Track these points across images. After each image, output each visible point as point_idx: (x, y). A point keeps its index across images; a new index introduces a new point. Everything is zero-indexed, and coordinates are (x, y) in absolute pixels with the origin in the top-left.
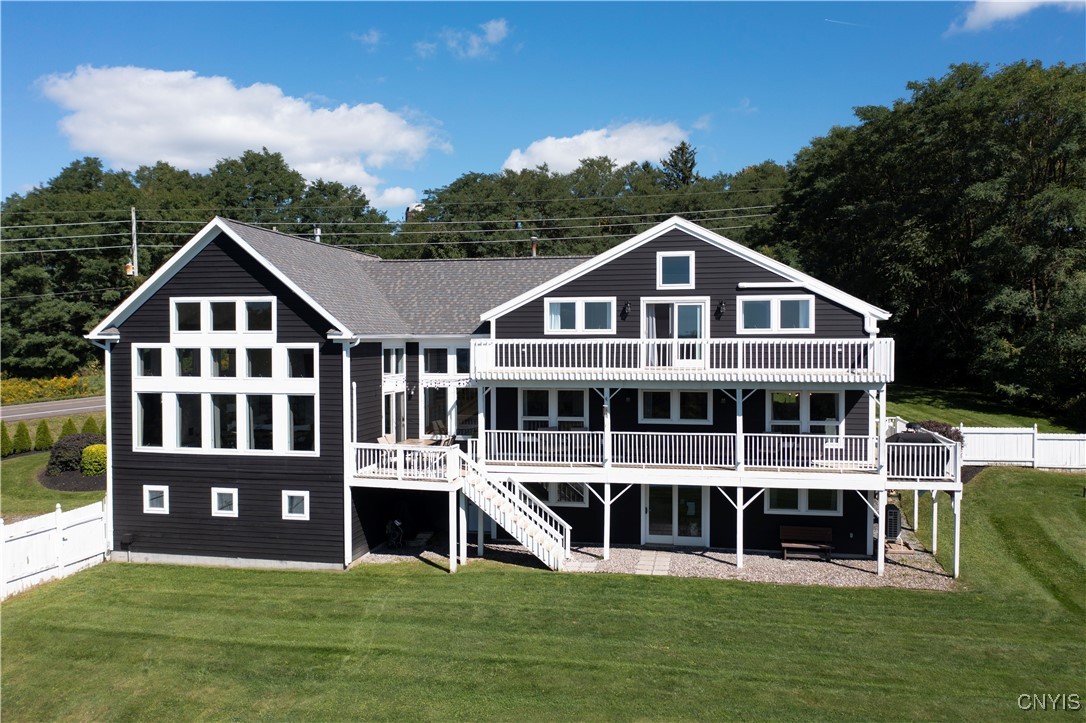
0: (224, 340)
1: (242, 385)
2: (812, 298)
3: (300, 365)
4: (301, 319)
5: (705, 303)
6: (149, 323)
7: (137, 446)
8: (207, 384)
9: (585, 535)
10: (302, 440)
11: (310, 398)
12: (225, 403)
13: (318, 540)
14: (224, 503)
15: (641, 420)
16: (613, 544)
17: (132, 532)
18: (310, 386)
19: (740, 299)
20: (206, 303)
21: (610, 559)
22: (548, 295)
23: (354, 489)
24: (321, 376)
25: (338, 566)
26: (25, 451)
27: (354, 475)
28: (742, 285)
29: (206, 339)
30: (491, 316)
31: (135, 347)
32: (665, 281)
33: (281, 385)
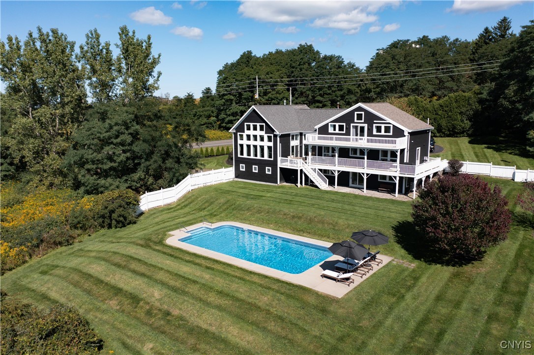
0: (255, 133)
1: (259, 143)
2: (392, 126)
3: (270, 139)
4: (269, 130)
5: (366, 126)
6: (240, 129)
7: (239, 156)
8: (252, 142)
9: (331, 183)
10: (270, 157)
11: (271, 147)
12: (255, 147)
13: (272, 179)
14: (255, 169)
15: (350, 155)
16: (338, 185)
17: (238, 174)
18: (271, 144)
19: (374, 125)
20: (251, 124)
21: (337, 188)
22: (330, 122)
23: (280, 168)
24: (274, 142)
25: (277, 185)
26: (224, 154)
27: (280, 165)
28: (375, 121)
29: (252, 132)
30: (317, 127)
31: (238, 133)
32: (357, 120)
33: (266, 144)
